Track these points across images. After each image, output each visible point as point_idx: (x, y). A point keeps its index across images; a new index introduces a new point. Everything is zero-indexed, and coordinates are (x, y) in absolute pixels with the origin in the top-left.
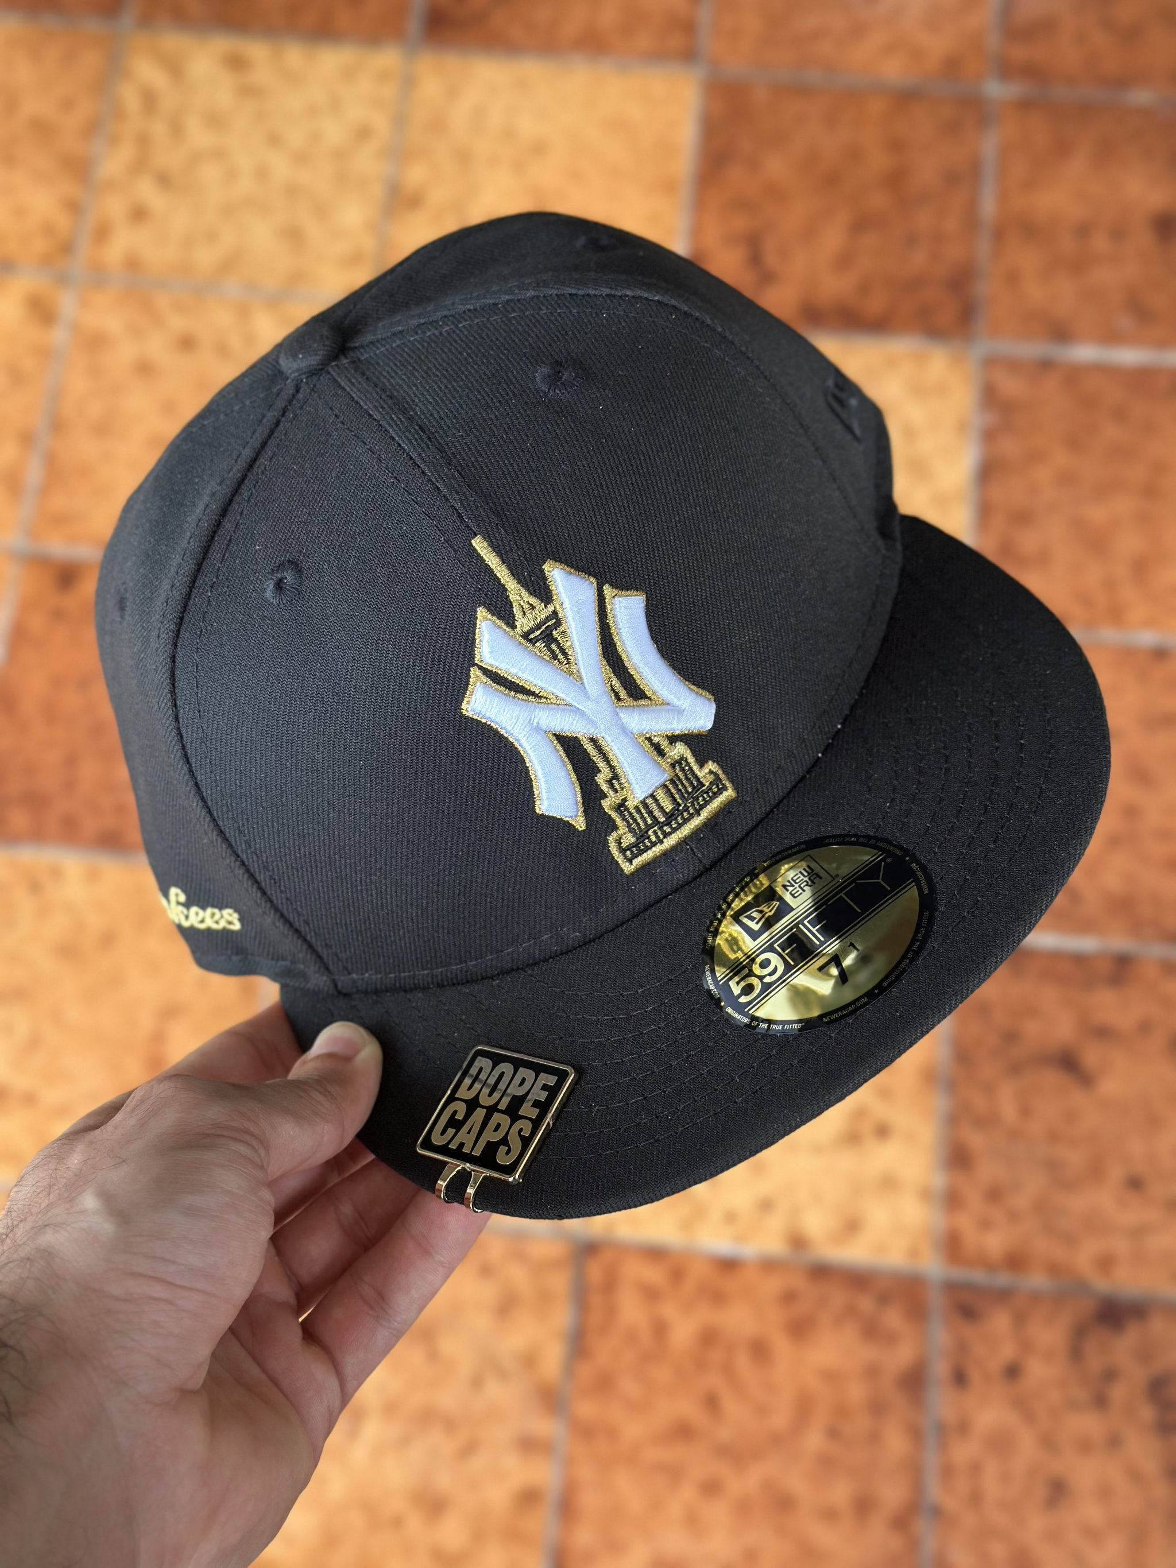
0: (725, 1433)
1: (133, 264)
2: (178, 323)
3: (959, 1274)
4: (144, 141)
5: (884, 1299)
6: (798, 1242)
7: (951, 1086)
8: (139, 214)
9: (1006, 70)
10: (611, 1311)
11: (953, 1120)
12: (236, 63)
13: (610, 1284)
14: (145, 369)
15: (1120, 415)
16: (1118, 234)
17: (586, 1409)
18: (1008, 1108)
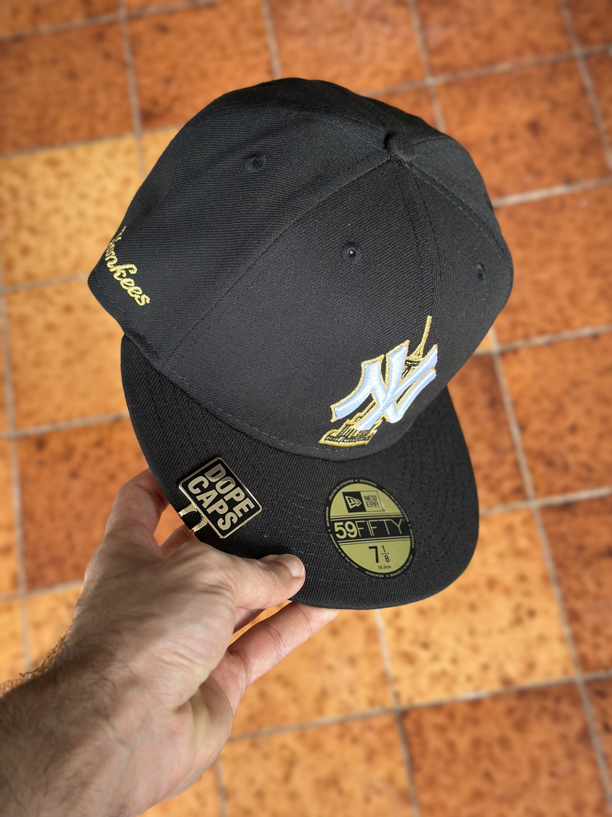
0: (499, 791)
1: (29, 276)
2: (60, 300)
3: (590, 676)
4: (17, 213)
5: (558, 699)
6: (506, 682)
7: (559, 581)
8: (25, 251)
9: (434, 71)
10: (424, 744)
11: (565, 598)
12: (53, 163)
13: (419, 730)
14: (50, 327)
15: (540, 225)
16: (512, 137)
17: (426, 798)
18: (590, 585)
